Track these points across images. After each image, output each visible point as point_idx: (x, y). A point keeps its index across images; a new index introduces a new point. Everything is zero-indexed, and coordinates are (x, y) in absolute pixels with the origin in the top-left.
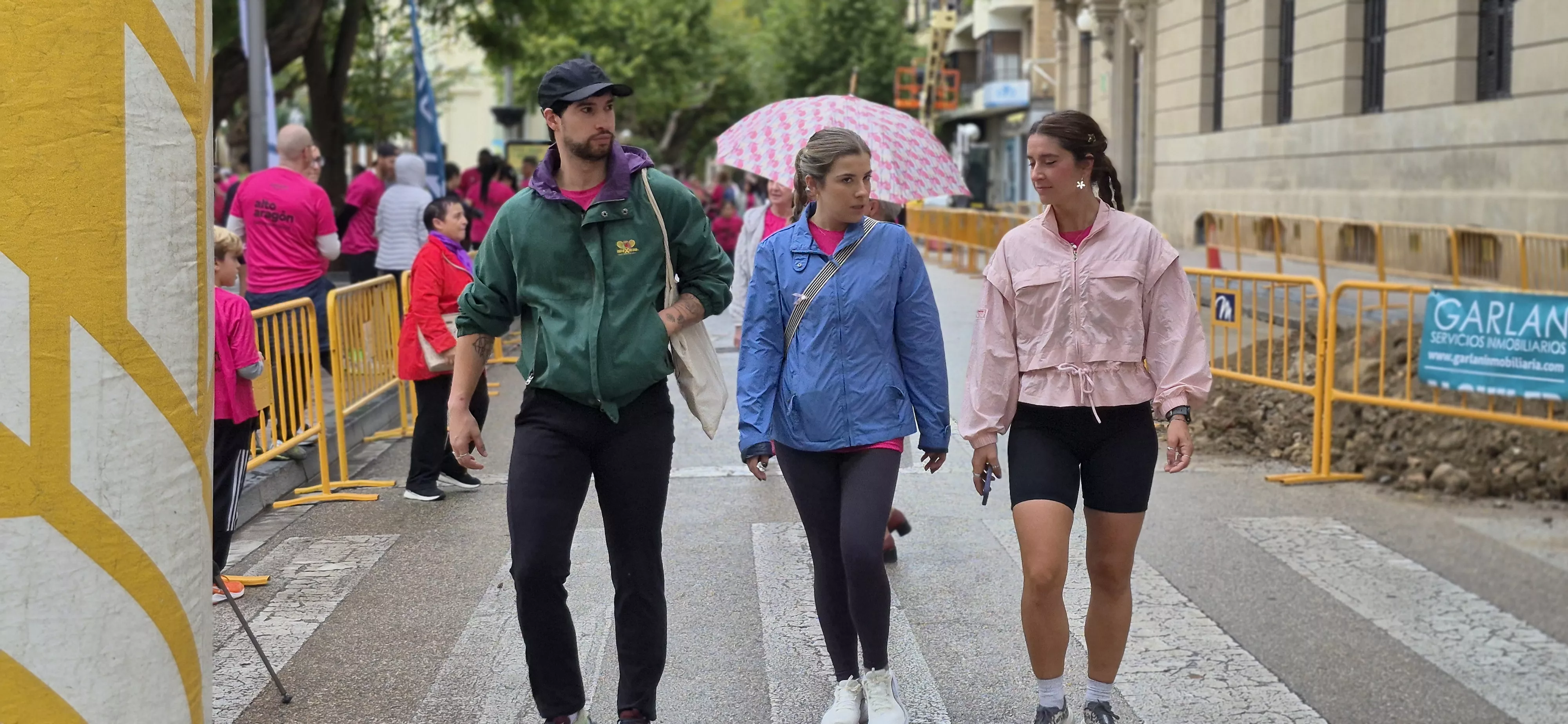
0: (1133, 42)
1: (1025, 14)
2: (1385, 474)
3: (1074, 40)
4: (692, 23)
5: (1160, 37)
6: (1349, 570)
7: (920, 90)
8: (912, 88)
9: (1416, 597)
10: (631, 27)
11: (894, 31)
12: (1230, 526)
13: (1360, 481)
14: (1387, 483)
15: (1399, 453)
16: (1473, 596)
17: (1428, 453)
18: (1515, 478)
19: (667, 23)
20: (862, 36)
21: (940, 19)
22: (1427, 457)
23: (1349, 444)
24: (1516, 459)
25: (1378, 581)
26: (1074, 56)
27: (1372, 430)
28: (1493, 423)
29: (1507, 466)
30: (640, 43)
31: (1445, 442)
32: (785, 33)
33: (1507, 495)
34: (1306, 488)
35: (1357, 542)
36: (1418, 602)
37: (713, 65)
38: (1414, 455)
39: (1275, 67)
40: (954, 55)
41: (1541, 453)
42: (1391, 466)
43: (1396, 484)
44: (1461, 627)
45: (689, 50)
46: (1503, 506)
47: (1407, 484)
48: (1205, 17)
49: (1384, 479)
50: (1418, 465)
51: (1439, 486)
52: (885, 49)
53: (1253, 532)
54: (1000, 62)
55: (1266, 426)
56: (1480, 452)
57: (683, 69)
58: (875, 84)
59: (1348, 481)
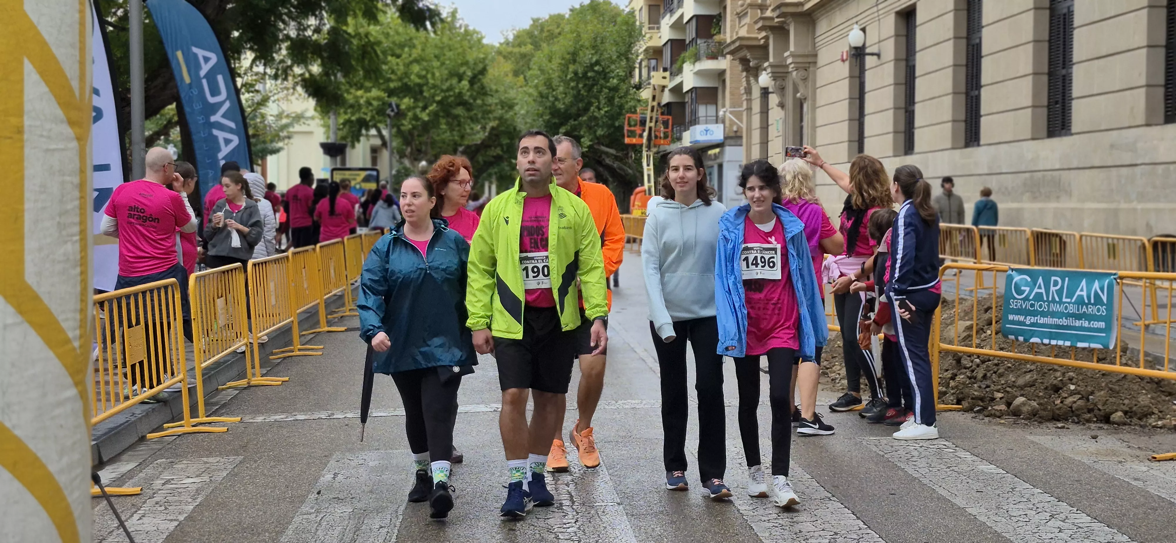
0: (798, 95)
1: (721, 74)
2: (979, 406)
3: (756, 93)
4: (472, 82)
5: (818, 91)
6: (949, 473)
7: (644, 131)
8: (638, 129)
9: (997, 492)
10: (427, 83)
11: (624, 87)
12: (864, 443)
13: (959, 410)
14: (979, 412)
15: (988, 390)
16: (1039, 491)
17: (1008, 389)
18: (1071, 407)
19: (454, 81)
20: (600, 91)
21: (657, 78)
22: (1008, 392)
23: (952, 383)
24: (1072, 393)
25: (970, 481)
26: (756, 106)
27: (969, 374)
28: (1056, 367)
29: (1066, 398)
30: (433, 96)
31: (1021, 381)
32: (542, 88)
33: (1067, 420)
35: (956, 454)
36: (999, 495)
37: (490, 112)
38: (998, 391)
39: (902, 113)
40: (668, 105)
41: (1090, 389)
42: (982, 399)
43: (985, 413)
44: (1029, 512)
45: (472, 101)
46: (1063, 427)
47: (993, 412)
48: (851, 77)
49: (977, 409)
50: (1001, 398)
51: (1016, 413)
52: (617, 100)
53: (880, 447)
54: (702, 110)
56: (1046, 388)
57: (466, 115)
58: (610, 126)
59: (951, 410)
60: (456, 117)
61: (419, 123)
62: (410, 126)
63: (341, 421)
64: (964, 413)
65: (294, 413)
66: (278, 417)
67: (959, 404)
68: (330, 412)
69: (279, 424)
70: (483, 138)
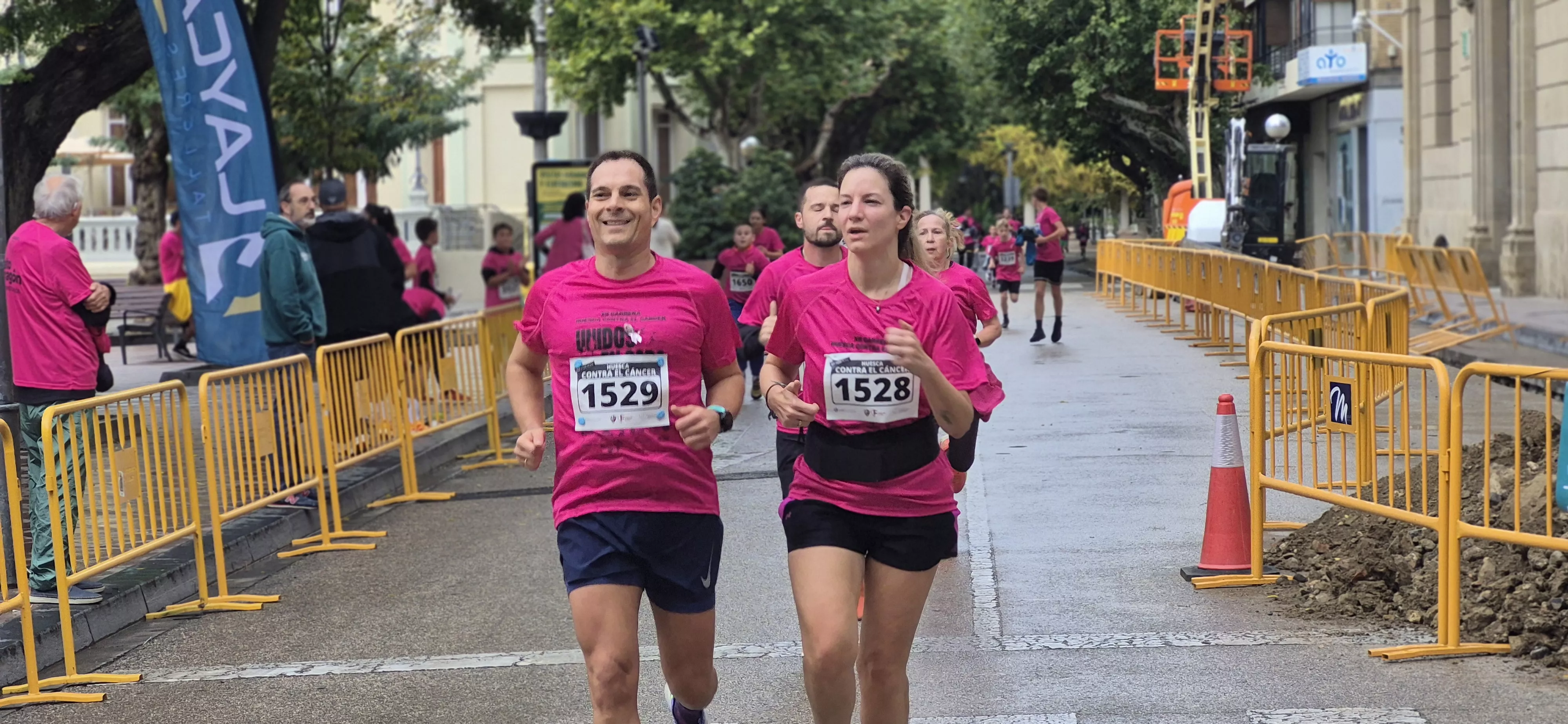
2: (1539, 645)
7: (1190, 63)
8: (1179, 61)
13: (1503, 654)
14: (1538, 656)
26: (1428, 3)
34: (1414, 666)
37: (882, 33)
42: (1549, 631)
43: (1548, 659)
45: (842, 12)
49: (1537, 650)
54: (1322, 16)
55: (1416, 576)
57: (832, 40)
58: (1132, 55)
59: (1489, 654)
60: (813, 46)
61: (735, 62)
62: (717, 69)
63: (317, 680)
64: (1511, 659)
65: (244, 666)
66: (210, 674)
67: (1507, 642)
68: (308, 663)
69: (203, 687)
70: (875, 84)
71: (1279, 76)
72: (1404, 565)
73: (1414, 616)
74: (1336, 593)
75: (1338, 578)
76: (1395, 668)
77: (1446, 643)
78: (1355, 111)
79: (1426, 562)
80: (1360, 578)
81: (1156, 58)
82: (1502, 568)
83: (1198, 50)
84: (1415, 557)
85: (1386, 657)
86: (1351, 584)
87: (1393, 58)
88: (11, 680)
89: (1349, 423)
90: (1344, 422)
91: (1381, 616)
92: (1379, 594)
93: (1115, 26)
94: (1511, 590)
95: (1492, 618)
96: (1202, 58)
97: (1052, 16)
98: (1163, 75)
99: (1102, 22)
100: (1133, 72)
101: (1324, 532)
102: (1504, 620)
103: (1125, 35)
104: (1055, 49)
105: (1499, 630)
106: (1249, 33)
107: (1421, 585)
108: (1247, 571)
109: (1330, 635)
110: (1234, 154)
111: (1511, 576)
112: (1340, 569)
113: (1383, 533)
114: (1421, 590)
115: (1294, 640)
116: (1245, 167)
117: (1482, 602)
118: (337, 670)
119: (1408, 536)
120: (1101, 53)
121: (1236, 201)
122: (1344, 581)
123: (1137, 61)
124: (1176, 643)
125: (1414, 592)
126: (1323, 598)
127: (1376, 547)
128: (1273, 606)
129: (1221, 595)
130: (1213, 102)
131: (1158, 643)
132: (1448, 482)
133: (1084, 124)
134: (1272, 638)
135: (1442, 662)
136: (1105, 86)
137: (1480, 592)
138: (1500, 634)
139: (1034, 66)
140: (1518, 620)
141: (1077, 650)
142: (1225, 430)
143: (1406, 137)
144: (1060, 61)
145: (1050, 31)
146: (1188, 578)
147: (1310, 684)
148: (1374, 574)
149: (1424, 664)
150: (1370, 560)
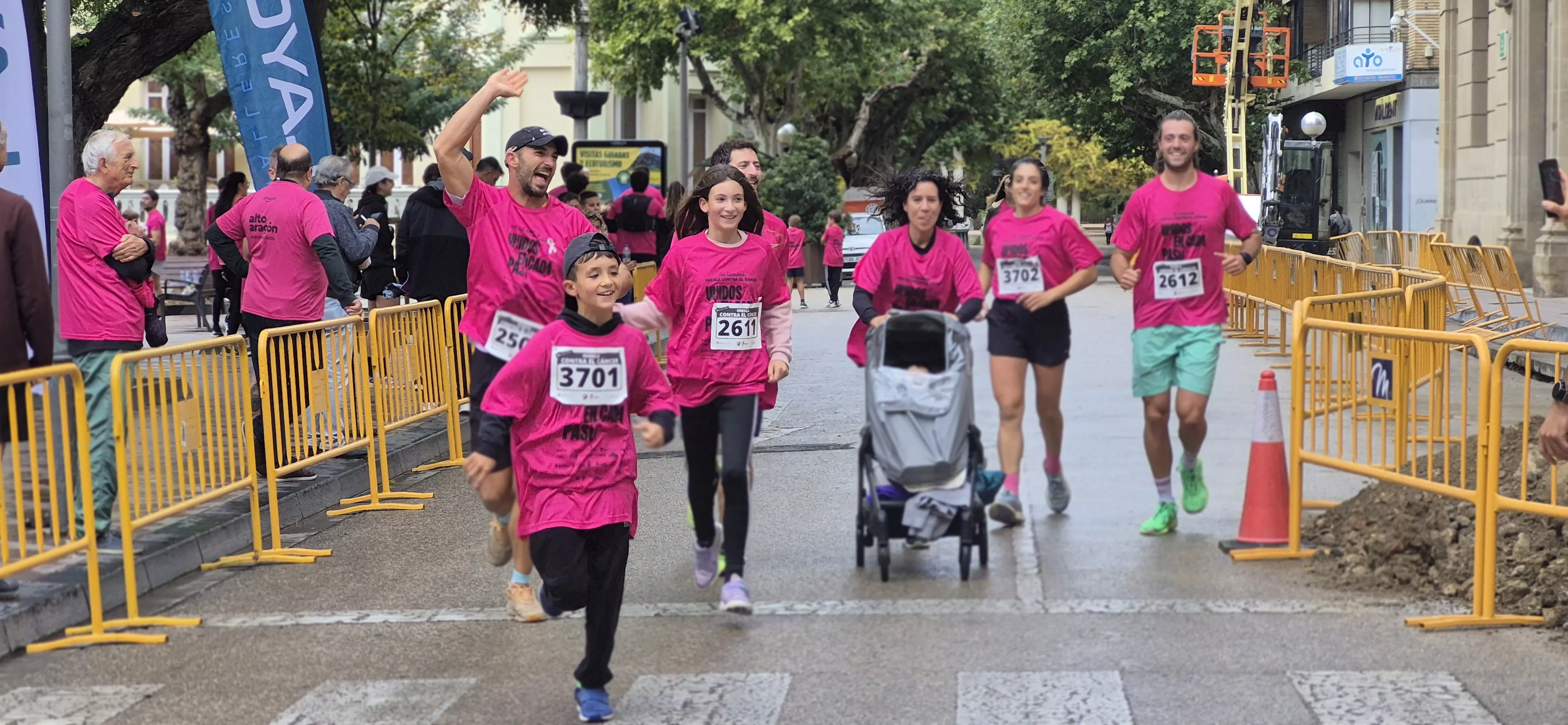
7: (1228, 58)
8: (1216, 57)
26: (1466, 5)
54: (1360, 15)
58: (1169, 50)
59: (1523, 626)
60: (852, 34)
61: (773, 47)
62: (756, 54)
63: (373, 628)
64: (1544, 630)
65: (301, 613)
66: (269, 620)
67: (1541, 615)
68: (364, 612)
69: (263, 631)
70: (914, 75)
71: (1316, 74)
72: (1441, 541)
73: (1450, 589)
74: (1372, 566)
75: (1375, 552)
76: (1431, 636)
77: (1481, 613)
78: (1391, 111)
79: (1462, 538)
80: (1397, 551)
81: (1194, 53)
82: (1537, 544)
83: (1236, 46)
84: (1450, 532)
85: (1422, 626)
86: (1387, 557)
87: (1429, 58)
88: (73, 622)
89: (1390, 398)
90: (1384, 398)
91: (1416, 589)
92: (1414, 567)
93: (1154, 21)
94: (1545, 564)
95: (1526, 592)
96: (1240, 53)
97: (1090, 9)
98: (1200, 70)
99: (1141, 16)
100: (1170, 66)
101: (1361, 509)
102: (1537, 594)
103: (1163, 29)
104: (1092, 43)
105: (1534, 602)
106: (1287, 30)
107: (1456, 559)
108: (1285, 544)
109: (1367, 605)
110: (1270, 149)
111: (1545, 552)
112: (1377, 542)
113: (1419, 509)
114: (1457, 564)
115: (1331, 609)
116: (1281, 162)
117: (1517, 576)
118: (393, 619)
119: (1444, 513)
120: (1138, 48)
121: (1271, 196)
122: (1381, 554)
123: (1174, 56)
124: (1215, 609)
125: (1450, 566)
126: (1360, 570)
127: (1413, 522)
128: (1310, 578)
129: (1259, 568)
130: (1249, 98)
131: (1197, 609)
132: (1486, 456)
133: (1118, 119)
134: (1310, 607)
135: (1477, 632)
136: (1141, 81)
137: (1514, 566)
138: (1533, 607)
139: (1071, 59)
140: (1552, 593)
141: (1120, 614)
142: (1266, 406)
143: (1442, 137)
144: (1097, 54)
145: (1088, 24)
146: (1226, 551)
147: (1348, 649)
148: (1410, 547)
149: (1459, 634)
150: (1406, 534)
